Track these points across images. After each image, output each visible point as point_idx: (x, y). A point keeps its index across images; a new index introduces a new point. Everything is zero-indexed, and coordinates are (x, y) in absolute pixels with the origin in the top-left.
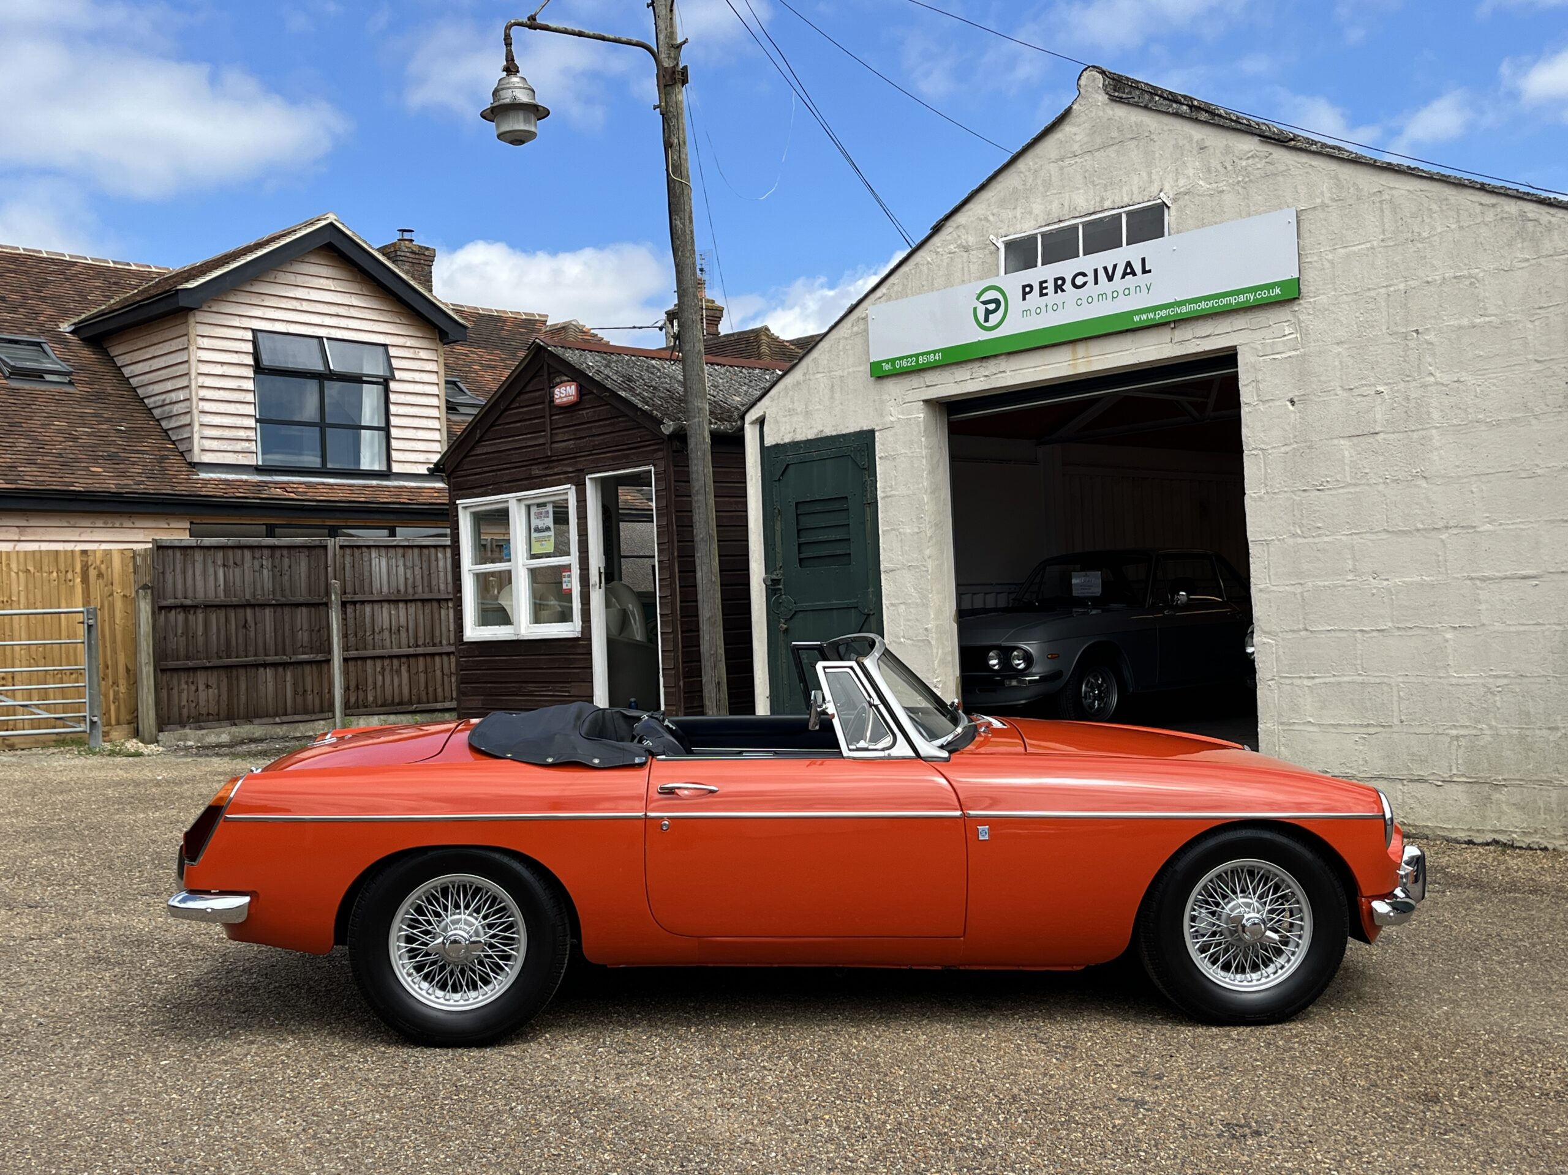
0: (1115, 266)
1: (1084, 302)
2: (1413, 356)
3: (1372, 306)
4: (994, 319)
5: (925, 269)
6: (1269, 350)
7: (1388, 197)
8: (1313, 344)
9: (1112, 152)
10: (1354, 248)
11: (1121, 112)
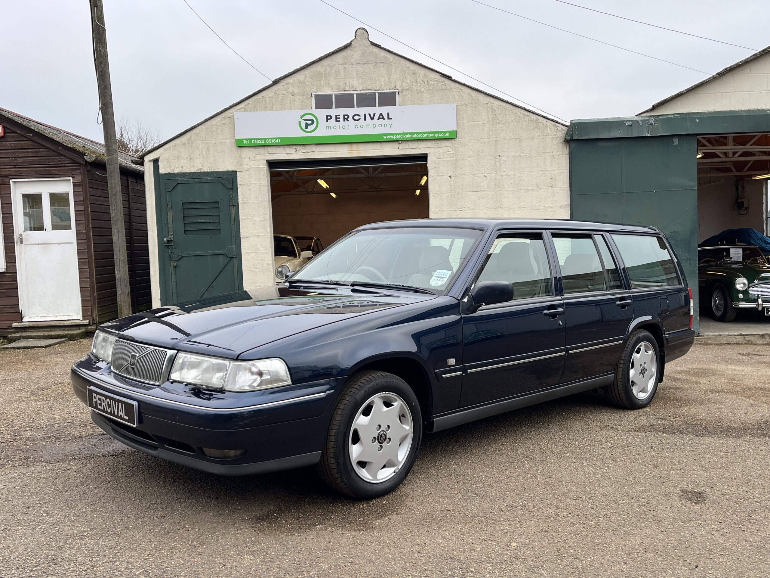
0: (374, 114)
1: (359, 127)
2: (498, 164)
3: (483, 145)
4: (310, 128)
5: (268, 100)
6: (441, 156)
7: (491, 106)
8: (459, 156)
9: (371, 66)
10: (477, 123)
11: (376, 50)
